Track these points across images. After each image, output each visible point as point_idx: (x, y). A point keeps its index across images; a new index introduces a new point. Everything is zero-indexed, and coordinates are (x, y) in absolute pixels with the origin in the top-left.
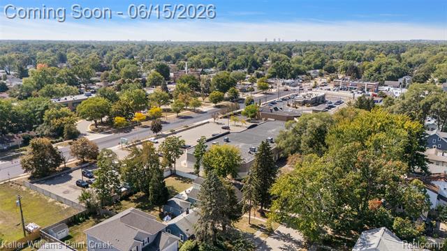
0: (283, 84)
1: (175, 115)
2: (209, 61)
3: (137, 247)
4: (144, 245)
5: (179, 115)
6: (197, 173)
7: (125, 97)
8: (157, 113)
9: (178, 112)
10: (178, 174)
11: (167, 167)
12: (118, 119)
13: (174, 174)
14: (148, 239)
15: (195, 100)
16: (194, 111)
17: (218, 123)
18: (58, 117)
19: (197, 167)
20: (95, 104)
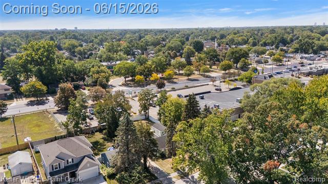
0: (302, 58)
1: (187, 78)
2: (243, 40)
3: (59, 164)
4: (68, 163)
5: (189, 77)
6: (160, 120)
7: (150, 63)
8: (169, 74)
9: (189, 75)
10: (150, 118)
11: (143, 112)
12: (138, 77)
13: (147, 119)
14: (72, 159)
15: (204, 67)
16: (204, 76)
17: (215, 86)
18: (98, 72)
19: (159, 114)
20: (124, 65)
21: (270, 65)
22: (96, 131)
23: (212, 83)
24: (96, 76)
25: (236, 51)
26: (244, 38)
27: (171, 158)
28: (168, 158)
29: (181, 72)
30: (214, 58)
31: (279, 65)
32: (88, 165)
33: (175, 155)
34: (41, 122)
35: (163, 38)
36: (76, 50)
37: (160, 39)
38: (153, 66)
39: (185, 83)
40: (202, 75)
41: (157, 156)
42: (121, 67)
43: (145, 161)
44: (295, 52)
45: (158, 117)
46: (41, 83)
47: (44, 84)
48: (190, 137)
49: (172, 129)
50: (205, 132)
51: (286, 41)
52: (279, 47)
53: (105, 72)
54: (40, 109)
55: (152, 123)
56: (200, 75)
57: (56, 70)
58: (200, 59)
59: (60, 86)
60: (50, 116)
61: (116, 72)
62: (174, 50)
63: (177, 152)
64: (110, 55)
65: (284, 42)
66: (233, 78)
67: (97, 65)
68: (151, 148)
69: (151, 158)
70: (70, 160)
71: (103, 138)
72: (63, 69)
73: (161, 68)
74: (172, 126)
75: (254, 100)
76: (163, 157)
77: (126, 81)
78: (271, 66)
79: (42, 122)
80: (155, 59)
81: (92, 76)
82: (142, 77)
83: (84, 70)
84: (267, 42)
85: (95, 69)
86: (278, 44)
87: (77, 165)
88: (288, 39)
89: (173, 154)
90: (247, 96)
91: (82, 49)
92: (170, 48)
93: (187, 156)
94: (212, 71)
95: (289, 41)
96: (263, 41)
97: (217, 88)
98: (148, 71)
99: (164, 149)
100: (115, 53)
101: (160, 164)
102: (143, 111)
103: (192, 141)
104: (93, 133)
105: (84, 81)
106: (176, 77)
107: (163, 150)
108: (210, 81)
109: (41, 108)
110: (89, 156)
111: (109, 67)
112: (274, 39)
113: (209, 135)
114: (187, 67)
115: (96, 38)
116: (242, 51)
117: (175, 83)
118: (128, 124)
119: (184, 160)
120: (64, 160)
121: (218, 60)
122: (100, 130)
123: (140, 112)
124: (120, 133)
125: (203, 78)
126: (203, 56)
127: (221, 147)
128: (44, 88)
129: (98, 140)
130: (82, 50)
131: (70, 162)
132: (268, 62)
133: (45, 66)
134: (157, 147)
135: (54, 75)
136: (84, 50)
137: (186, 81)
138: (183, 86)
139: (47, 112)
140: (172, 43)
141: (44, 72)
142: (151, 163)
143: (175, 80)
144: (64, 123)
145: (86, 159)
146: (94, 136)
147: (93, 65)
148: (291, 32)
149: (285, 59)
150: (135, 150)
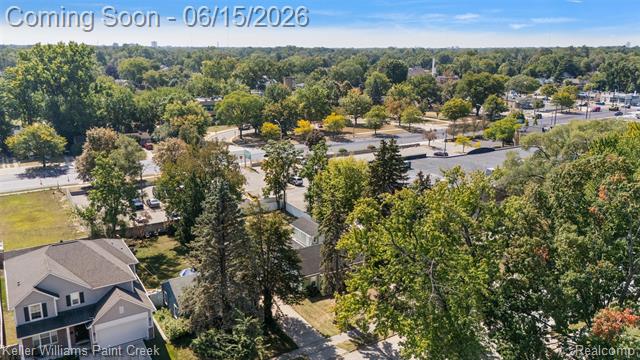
0: (614, 100)
1: (372, 132)
3: (44, 306)
4: (69, 304)
5: (378, 132)
6: (309, 210)
7: (294, 97)
8: (336, 123)
9: (376, 127)
10: (288, 209)
11: (272, 195)
12: (267, 127)
13: (283, 208)
14: (81, 295)
15: (409, 110)
16: (409, 129)
17: (434, 148)
18: (181, 114)
19: (308, 197)
20: (238, 100)
21: (547, 111)
22: (161, 234)
23: (427, 143)
24: (176, 121)
25: (477, 81)
26: (491, 61)
27: (332, 297)
28: (327, 297)
29: (360, 121)
30: (430, 96)
31: (567, 113)
32: (122, 310)
33: (343, 289)
34: (40, 211)
35: (324, 60)
36: (144, 76)
37: (319, 62)
38: (301, 105)
39: (370, 141)
40: (404, 128)
41: (297, 293)
42: (232, 103)
43: (269, 304)
44: (597, 89)
45: (307, 203)
46: (52, 130)
47: (61, 133)
48: (384, 241)
49: (336, 226)
50: (427, 226)
51: (577, 69)
52: (562, 80)
53: (197, 114)
54: (45, 185)
55: (292, 218)
56: (400, 126)
57: (91, 105)
58: (402, 94)
59: (88, 132)
60: (63, 199)
61: (220, 114)
62: (345, 79)
63: (347, 282)
64: (211, 84)
65: (573, 71)
66: (471, 134)
67: (180, 98)
68: (284, 271)
69: (283, 297)
70: (75, 296)
71: (175, 249)
72: (108, 106)
73: (318, 109)
74: (338, 217)
75: (530, 169)
76: (314, 294)
77: (241, 135)
78: (550, 115)
79: (44, 211)
80: (304, 91)
81: (168, 121)
82: (276, 127)
83: (152, 108)
84: (537, 70)
85: (176, 106)
86: (561, 74)
87: (93, 309)
88: (582, 64)
89: (337, 286)
90: (513, 160)
91: (156, 74)
92: (340, 77)
93: (373, 292)
94: (427, 121)
95: (584, 69)
96: (530, 68)
97: (437, 151)
98: (290, 114)
99: (318, 277)
100: (223, 80)
101: (306, 311)
102: (272, 193)
103: (389, 253)
104: (153, 237)
105: (150, 132)
106: (350, 129)
107: (314, 279)
108: (423, 139)
109: (49, 182)
110: (124, 288)
111: (209, 108)
112: (552, 65)
113: (437, 233)
114: (375, 108)
115: (189, 57)
116: (491, 80)
117: (348, 141)
118: (224, 208)
119: (365, 302)
120: (58, 296)
121: (439, 100)
122: (169, 231)
123: (266, 194)
124: (203, 231)
125: (407, 133)
126: (406, 87)
127: (466, 269)
128: (60, 142)
129: (162, 251)
130: (157, 76)
131: (75, 302)
132: (543, 106)
133: (66, 95)
134: (298, 269)
135: (85, 115)
136: (161, 75)
137: (371, 139)
138: (364, 147)
139: (60, 191)
140: (343, 66)
141: (63, 108)
142: (283, 309)
143: (347, 137)
144: (84, 210)
145: (118, 295)
146: (155, 244)
147: (172, 99)
148: (584, 54)
149: (579, 102)
150: (244, 276)
